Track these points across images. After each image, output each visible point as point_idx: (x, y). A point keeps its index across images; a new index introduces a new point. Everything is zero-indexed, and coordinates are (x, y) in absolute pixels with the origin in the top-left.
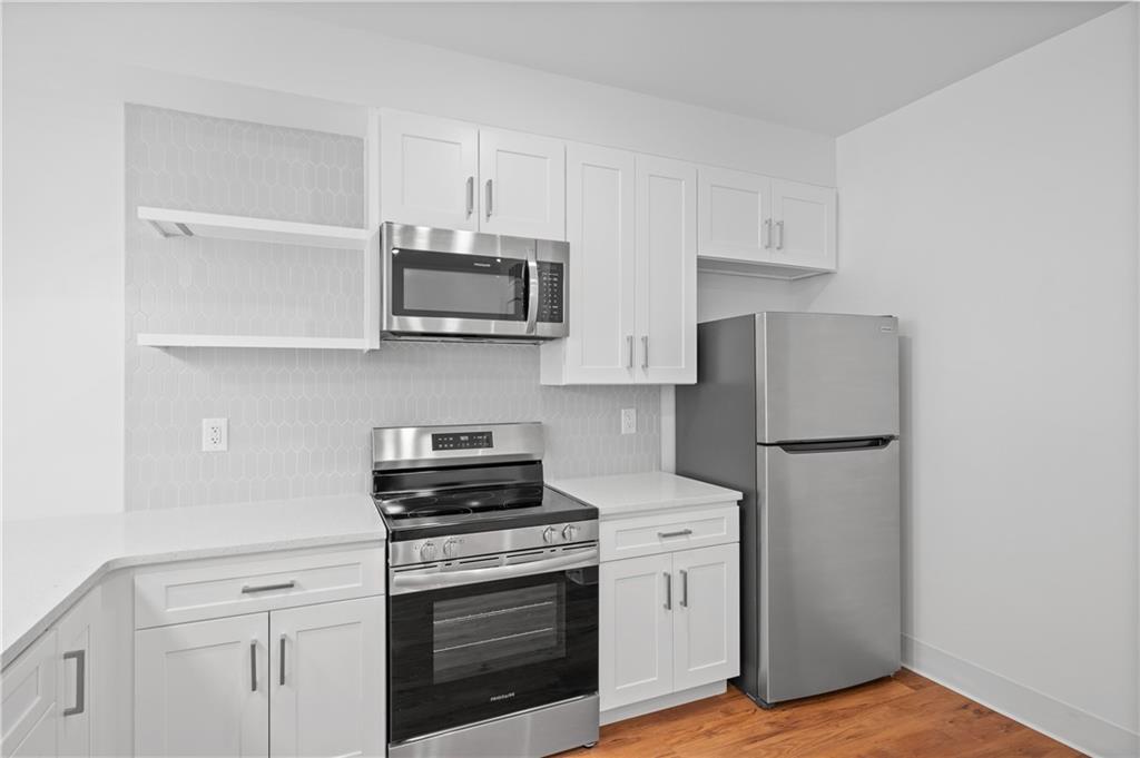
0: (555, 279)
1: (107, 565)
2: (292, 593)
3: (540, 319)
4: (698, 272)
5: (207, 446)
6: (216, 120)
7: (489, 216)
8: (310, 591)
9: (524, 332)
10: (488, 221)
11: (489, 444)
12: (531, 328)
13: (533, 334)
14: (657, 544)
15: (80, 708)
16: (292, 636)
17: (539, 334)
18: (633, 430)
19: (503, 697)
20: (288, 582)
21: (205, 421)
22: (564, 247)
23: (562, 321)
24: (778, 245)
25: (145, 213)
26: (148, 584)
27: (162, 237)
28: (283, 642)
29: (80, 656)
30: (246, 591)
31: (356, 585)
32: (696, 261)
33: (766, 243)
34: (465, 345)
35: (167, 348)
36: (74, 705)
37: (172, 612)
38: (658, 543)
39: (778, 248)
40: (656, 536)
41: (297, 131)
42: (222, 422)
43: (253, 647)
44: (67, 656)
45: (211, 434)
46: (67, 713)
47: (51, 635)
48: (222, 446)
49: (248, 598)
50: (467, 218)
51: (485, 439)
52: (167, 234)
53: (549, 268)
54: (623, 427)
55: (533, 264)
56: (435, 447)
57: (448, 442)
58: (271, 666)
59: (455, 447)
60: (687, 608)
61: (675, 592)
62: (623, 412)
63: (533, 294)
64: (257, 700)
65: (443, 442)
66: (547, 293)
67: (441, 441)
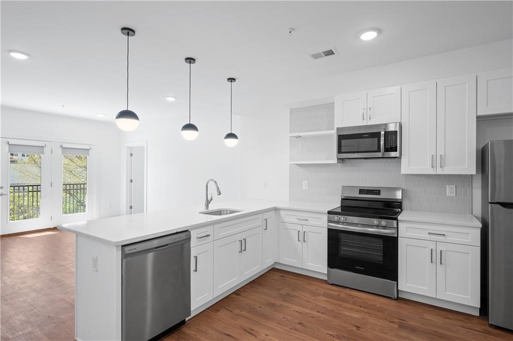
0: (394, 137)
1: (275, 207)
2: (308, 222)
3: (386, 151)
4: (477, 121)
5: (304, 188)
6: (306, 107)
8: (310, 223)
9: (381, 156)
10: (370, 120)
11: (379, 194)
12: (383, 154)
13: (384, 157)
15: (266, 229)
16: (307, 232)
17: (387, 156)
18: (454, 195)
19: (360, 268)
20: (306, 219)
21: (303, 182)
23: (397, 151)
25: (292, 135)
26: (282, 213)
28: (304, 232)
29: (267, 220)
30: (298, 219)
31: (320, 224)
32: (476, 118)
34: (366, 160)
35: (296, 164)
37: (286, 220)
38: (428, 236)
40: (427, 234)
42: (307, 182)
43: (299, 232)
44: (264, 219)
45: (305, 182)
47: (262, 214)
48: (307, 188)
49: (298, 221)
50: (363, 121)
51: (378, 192)
52: (297, 137)
53: (390, 133)
54: (447, 192)
55: (383, 133)
56: (360, 194)
57: (364, 192)
58: (303, 237)
59: (366, 194)
60: (443, 265)
61: (438, 258)
62: (447, 186)
63: (382, 143)
64: (299, 244)
65: (362, 192)
66: (390, 142)
67: (362, 191)
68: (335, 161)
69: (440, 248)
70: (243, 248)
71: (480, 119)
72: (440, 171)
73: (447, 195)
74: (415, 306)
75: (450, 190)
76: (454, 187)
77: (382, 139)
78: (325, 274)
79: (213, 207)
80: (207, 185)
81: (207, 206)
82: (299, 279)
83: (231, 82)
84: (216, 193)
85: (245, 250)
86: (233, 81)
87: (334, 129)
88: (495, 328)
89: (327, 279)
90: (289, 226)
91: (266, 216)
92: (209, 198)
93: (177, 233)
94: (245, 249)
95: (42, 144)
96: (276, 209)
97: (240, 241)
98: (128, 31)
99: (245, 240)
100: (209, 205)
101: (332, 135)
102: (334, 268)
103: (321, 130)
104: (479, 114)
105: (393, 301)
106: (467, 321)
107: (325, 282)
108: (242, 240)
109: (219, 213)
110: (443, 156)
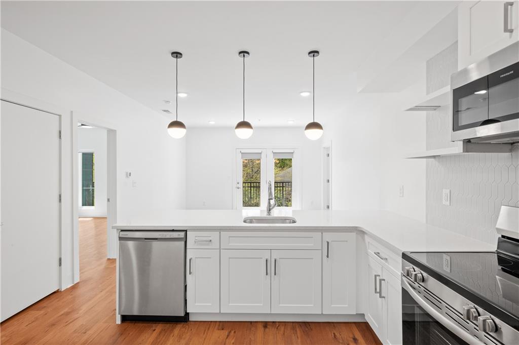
2: (387, 264)
21: (444, 190)
37: (369, 251)
43: (375, 276)
48: (448, 203)
68: (459, 149)
83: (314, 56)
86: (316, 54)
90: (372, 263)
91: (328, 237)
93: (173, 231)
95: (259, 151)
97: (266, 259)
98: (177, 54)
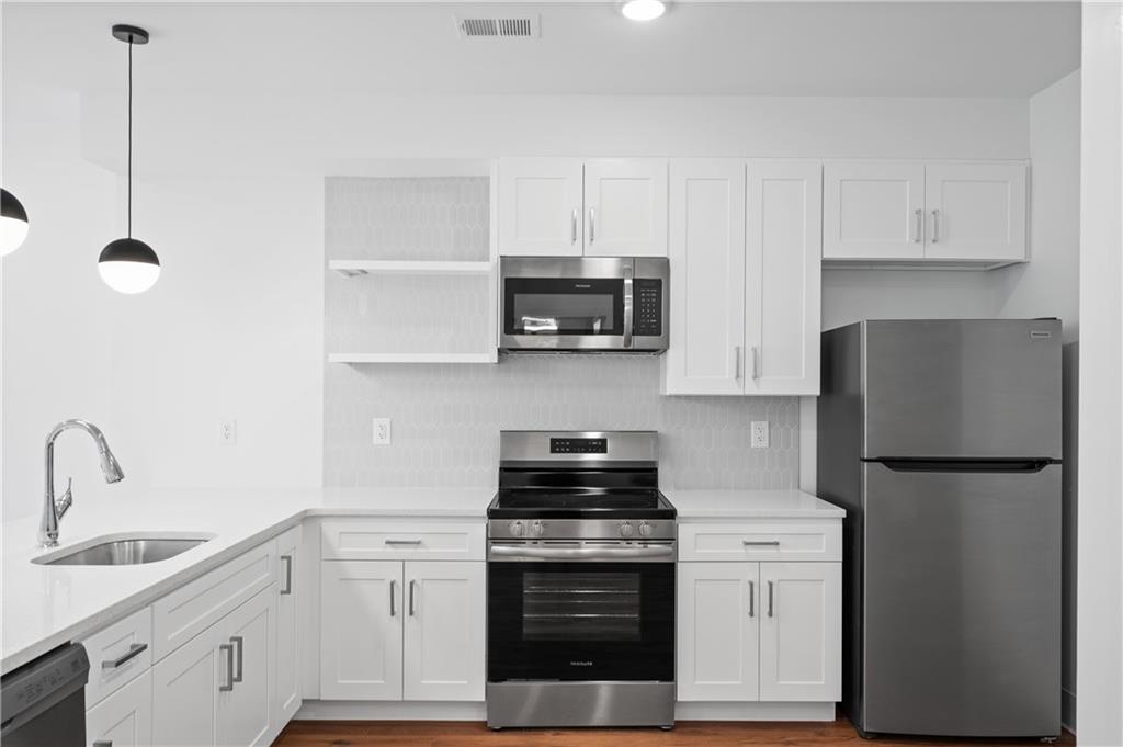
0: (654, 295)
1: (305, 512)
2: (420, 550)
3: (634, 333)
4: (823, 269)
5: (376, 440)
7: (592, 240)
8: (431, 550)
9: (623, 346)
10: (591, 244)
11: (604, 451)
12: (628, 341)
13: (631, 347)
14: (741, 552)
15: (288, 591)
16: (418, 582)
17: (636, 347)
18: (765, 444)
19: (582, 664)
20: (417, 540)
21: (375, 420)
22: (664, 264)
23: (660, 334)
24: (933, 237)
25: (336, 265)
26: (331, 529)
27: (348, 277)
28: (412, 584)
29: (289, 558)
30: (388, 542)
31: (463, 550)
32: (820, 263)
33: (915, 237)
35: (350, 364)
36: (285, 589)
37: (344, 551)
38: (743, 551)
39: (934, 241)
40: (740, 543)
41: (443, 179)
42: (386, 421)
43: (392, 584)
44: (283, 558)
45: (380, 424)
46: (282, 593)
47: (274, 541)
48: (387, 441)
49: (390, 549)
50: (572, 244)
51: (599, 445)
52: (351, 275)
53: (646, 284)
54: (753, 440)
55: (628, 282)
56: (553, 451)
57: (565, 446)
58: (404, 600)
59: (571, 451)
60: (773, 618)
61: (763, 602)
62: (753, 423)
63: (628, 308)
64: (395, 623)
65: (560, 446)
66: (645, 308)
67: (558, 445)
68: (491, 357)
69: (767, 576)
70: (235, 675)
71: (829, 267)
72: (751, 389)
73: (753, 445)
74: (715, 734)
75: (758, 433)
76: (765, 424)
77: (628, 298)
78: (481, 703)
79: (73, 533)
80: (50, 446)
81: (52, 532)
82: (399, 737)
83: (131, 40)
84: (101, 475)
85: (239, 679)
86: (135, 36)
87: (488, 260)
88: (873, 739)
89: (485, 719)
90: (354, 570)
92: (60, 494)
94: (240, 673)
96: (306, 518)
97: (223, 647)
99: (240, 640)
100: (62, 524)
101: (480, 278)
102: (505, 680)
103: (433, 258)
104: (828, 255)
105: (666, 736)
106: (821, 738)
107: (482, 727)
108: (228, 643)
109: (101, 554)
110: (759, 351)
